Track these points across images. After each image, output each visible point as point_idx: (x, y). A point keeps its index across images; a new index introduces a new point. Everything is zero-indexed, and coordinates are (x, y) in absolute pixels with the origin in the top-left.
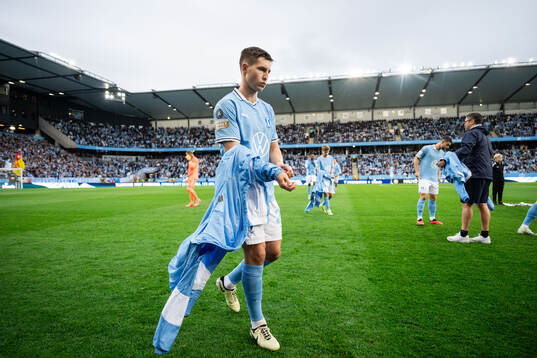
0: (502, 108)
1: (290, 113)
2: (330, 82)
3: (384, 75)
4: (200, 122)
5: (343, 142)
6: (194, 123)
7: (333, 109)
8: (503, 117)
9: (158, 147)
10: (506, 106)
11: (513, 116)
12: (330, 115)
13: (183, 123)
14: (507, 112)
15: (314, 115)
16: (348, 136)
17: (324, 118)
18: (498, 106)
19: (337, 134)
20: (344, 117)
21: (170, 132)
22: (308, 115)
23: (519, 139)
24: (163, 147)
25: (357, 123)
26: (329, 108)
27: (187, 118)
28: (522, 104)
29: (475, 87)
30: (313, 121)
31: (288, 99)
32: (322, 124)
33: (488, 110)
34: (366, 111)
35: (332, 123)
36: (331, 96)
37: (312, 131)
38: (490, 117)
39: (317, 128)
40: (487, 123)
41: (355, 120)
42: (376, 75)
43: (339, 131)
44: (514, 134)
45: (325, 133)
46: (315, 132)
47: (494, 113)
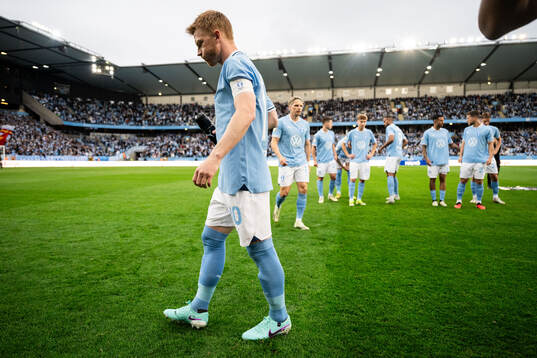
0: (511, 87)
1: (288, 90)
2: (330, 57)
3: (387, 50)
4: (193, 99)
5: (343, 121)
6: (187, 100)
7: (333, 85)
8: (513, 96)
9: (149, 125)
10: (516, 84)
11: (522, 95)
12: (330, 92)
13: (175, 100)
14: (516, 91)
15: (313, 92)
16: (348, 115)
17: (324, 95)
18: (507, 84)
19: (338, 113)
20: (346, 94)
21: (160, 108)
22: (307, 92)
23: (528, 120)
24: (154, 125)
25: (358, 101)
26: (329, 84)
27: (180, 94)
28: (532, 83)
29: (483, 64)
30: (312, 99)
31: (285, 75)
32: (321, 102)
33: (496, 89)
34: (368, 89)
35: (332, 100)
36: (331, 72)
37: (311, 109)
38: (498, 96)
39: (316, 107)
40: (495, 103)
41: (356, 98)
42: (379, 50)
43: (339, 109)
44: (523, 115)
45: (324, 112)
46: (314, 110)
47: (502, 92)
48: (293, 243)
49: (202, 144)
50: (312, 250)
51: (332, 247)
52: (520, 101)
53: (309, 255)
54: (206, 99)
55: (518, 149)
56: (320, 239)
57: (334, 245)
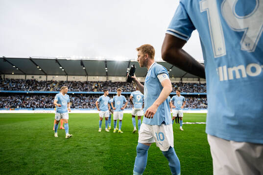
0: (181, 80)
1: (85, 76)
2: (106, 62)
3: (132, 61)
4: (33, 77)
5: (112, 91)
6: (29, 77)
7: (107, 75)
8: (182, 83)
9: (4, 90)
10: (183, 79)
11: (185, 84)
12: (106, 78)
13: (22, 77)
14: (183, 82)
15: (97, 77)
16: (114, 89)
17: (103, 79)
18: (180, 79)
19: (109, 88)
20: (113, 79)
21: (13, 81)
22: (95, 77)
23: (188, 94)
24: (8, 90)
25: (119, 82)
26: (105, 74)
27: (25, 74)
28: (189, 79)
29: (170, 70)
30: (97, 80)
31: (84, 68)
32: (101, 82)
33: (176, 80)
34: (123, 77)
35: (107, 82)
36: (106, 69)
37: (96, 86)
38: (177, 83)
39: (99, 84)
40: (176, 86)
41: (117, 81)
42: (128, 60)
43: (110, 86)
44: (186, 92)
45: (103, 87)
46: (98, 86)
47: (178, 82)
48: (85, 156)
49: (37, 101)
50: (96, 159)
51: (106, 156)
52: (185, 86)
53: (94, 162)
54: (40, 77)
55: (185, 106)
56: (100, 152)
57: (107, 155)
